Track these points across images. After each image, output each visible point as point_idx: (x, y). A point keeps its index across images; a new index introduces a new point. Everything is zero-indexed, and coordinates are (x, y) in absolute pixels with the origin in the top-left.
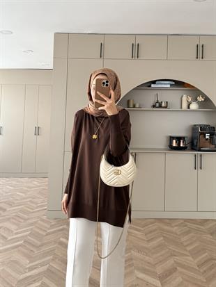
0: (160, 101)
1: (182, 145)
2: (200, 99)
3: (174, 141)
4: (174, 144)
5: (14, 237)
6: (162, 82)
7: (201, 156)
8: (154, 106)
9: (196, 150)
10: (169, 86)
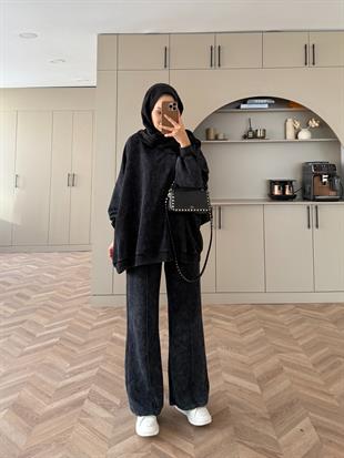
0: (254, 129)
1: (287, 193)
2: (314, 124)
3: (276, 187)
4: (277, 191)
5: (46, 333)
6: (256, 101)
7: (317, 207)
8: (245, 137)
9: (309, 200)
10: (266, 106)
